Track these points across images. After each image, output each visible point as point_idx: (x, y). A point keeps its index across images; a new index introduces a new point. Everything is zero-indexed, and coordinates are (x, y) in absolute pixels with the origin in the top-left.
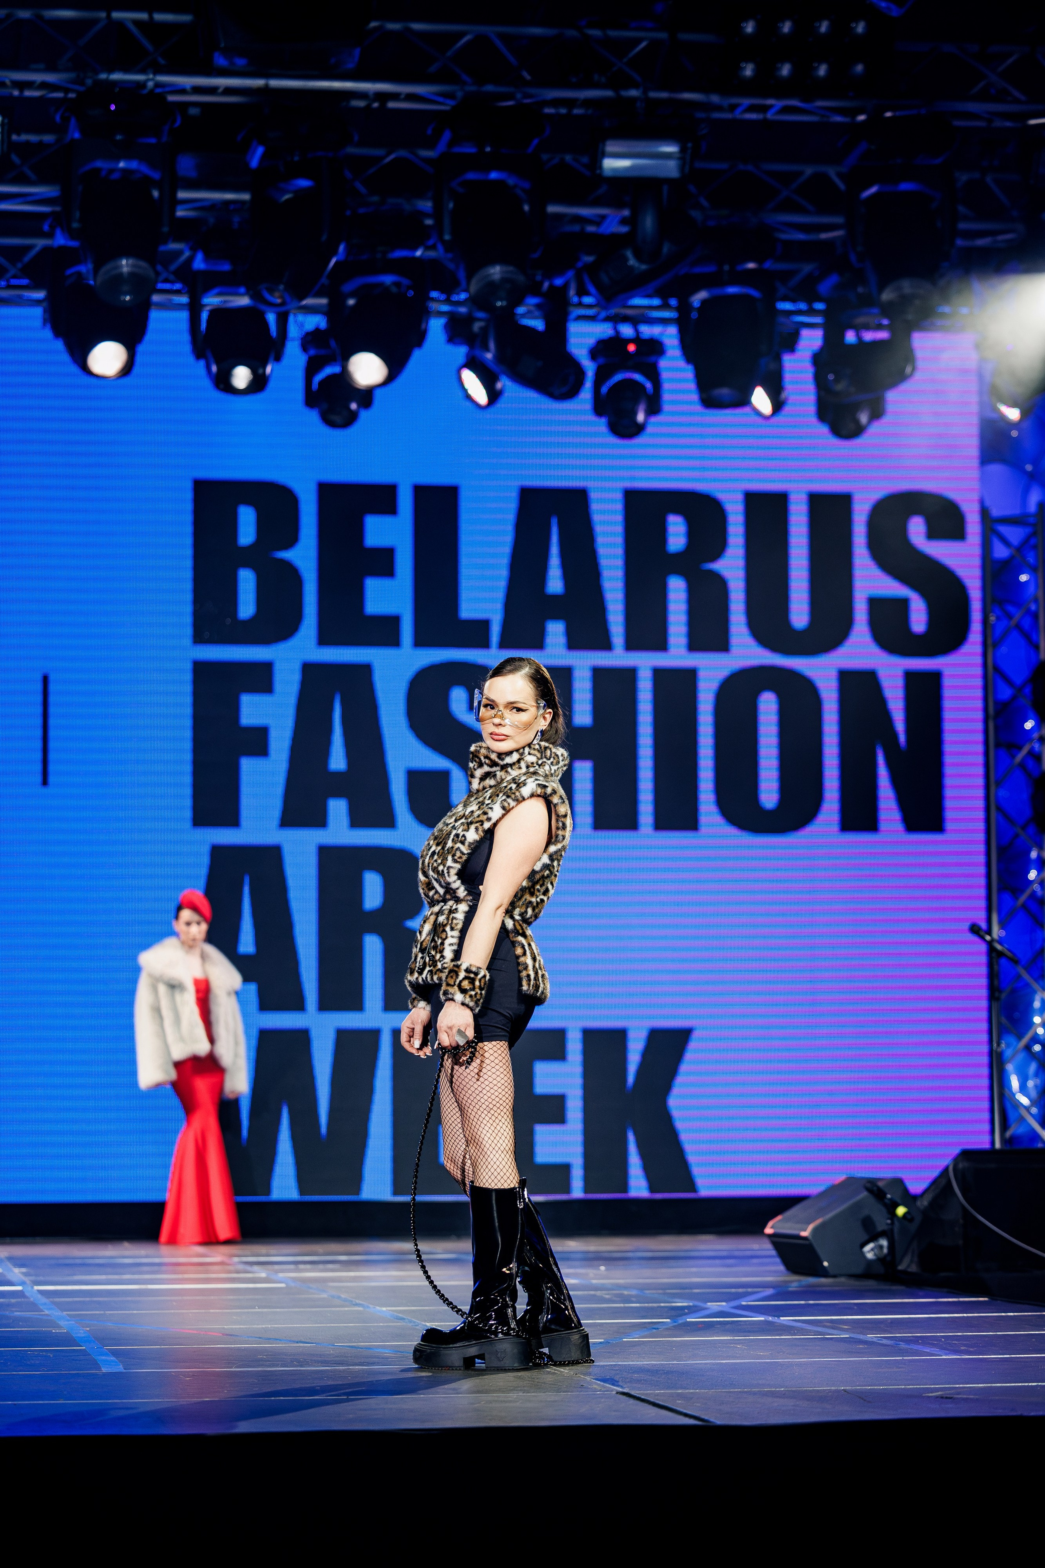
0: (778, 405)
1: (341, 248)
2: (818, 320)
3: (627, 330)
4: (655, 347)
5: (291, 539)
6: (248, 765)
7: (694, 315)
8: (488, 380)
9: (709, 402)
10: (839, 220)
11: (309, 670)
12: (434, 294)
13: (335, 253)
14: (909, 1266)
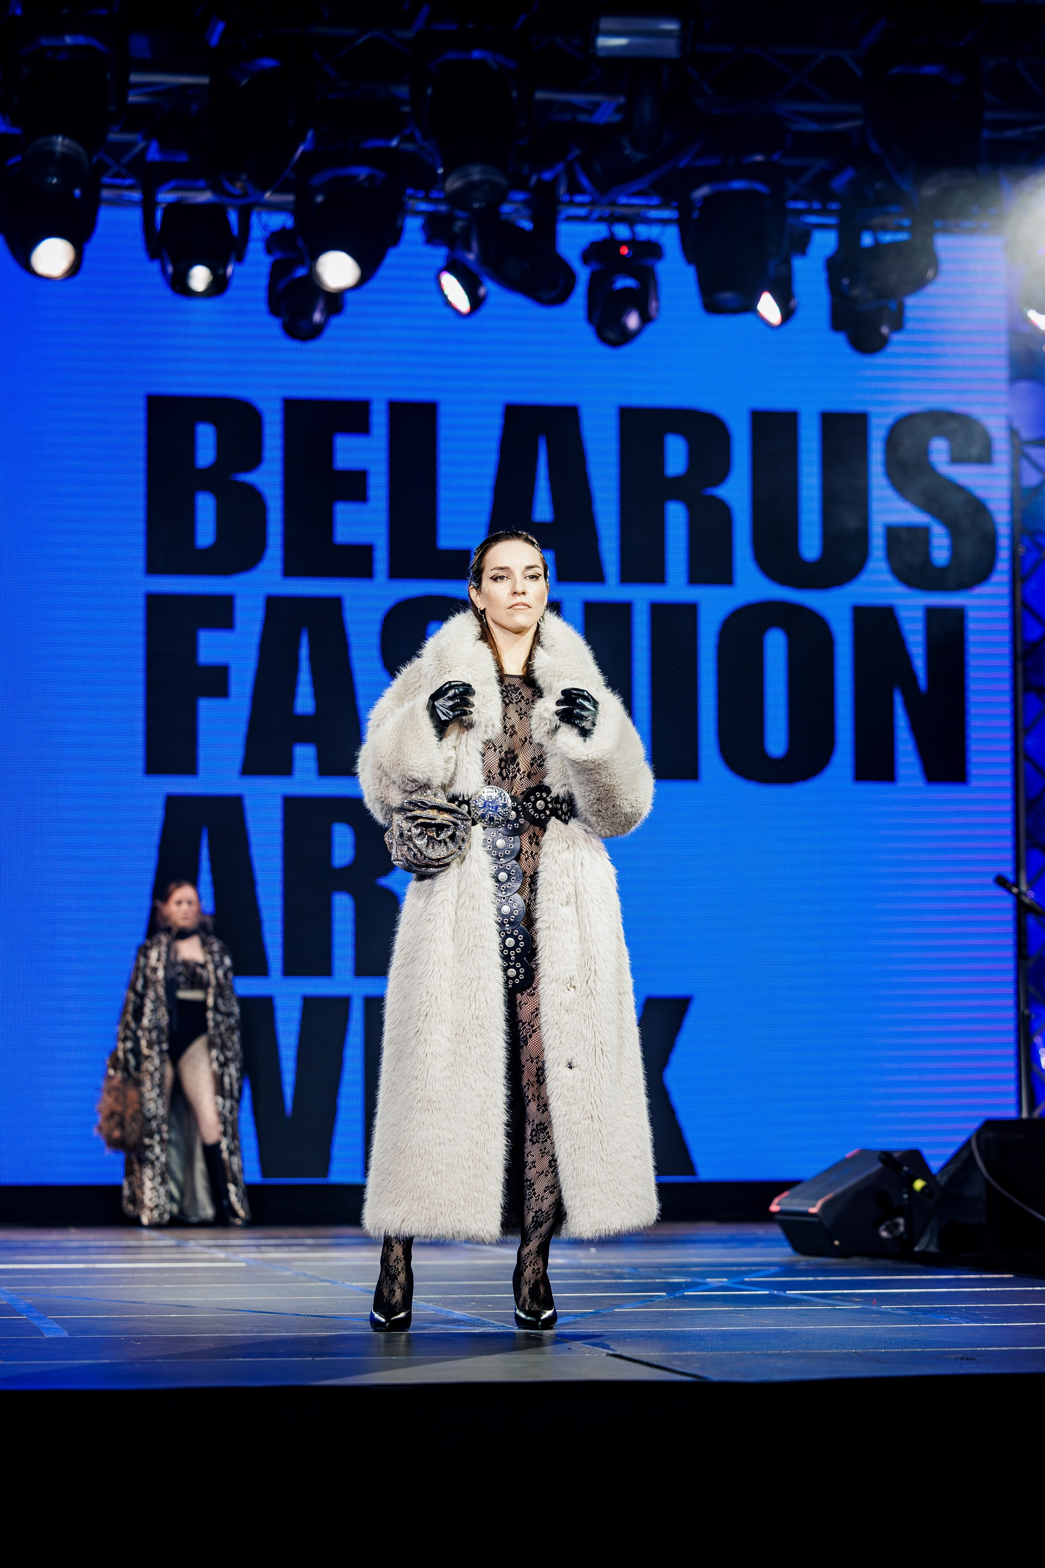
0: (787, 314)
1: (310, 135)
2: (832, 221)
3: (622, 231)
4: (654, 250)
5: (254, 460)
6: (207, 707)
7: (696, 214)
8: (471, 286)
9: (712, 307)
10: (857, 109)
11: (274, 604)
12: (410, 191)
13: (303, 139)
14: (927, 1246)
